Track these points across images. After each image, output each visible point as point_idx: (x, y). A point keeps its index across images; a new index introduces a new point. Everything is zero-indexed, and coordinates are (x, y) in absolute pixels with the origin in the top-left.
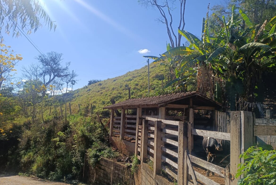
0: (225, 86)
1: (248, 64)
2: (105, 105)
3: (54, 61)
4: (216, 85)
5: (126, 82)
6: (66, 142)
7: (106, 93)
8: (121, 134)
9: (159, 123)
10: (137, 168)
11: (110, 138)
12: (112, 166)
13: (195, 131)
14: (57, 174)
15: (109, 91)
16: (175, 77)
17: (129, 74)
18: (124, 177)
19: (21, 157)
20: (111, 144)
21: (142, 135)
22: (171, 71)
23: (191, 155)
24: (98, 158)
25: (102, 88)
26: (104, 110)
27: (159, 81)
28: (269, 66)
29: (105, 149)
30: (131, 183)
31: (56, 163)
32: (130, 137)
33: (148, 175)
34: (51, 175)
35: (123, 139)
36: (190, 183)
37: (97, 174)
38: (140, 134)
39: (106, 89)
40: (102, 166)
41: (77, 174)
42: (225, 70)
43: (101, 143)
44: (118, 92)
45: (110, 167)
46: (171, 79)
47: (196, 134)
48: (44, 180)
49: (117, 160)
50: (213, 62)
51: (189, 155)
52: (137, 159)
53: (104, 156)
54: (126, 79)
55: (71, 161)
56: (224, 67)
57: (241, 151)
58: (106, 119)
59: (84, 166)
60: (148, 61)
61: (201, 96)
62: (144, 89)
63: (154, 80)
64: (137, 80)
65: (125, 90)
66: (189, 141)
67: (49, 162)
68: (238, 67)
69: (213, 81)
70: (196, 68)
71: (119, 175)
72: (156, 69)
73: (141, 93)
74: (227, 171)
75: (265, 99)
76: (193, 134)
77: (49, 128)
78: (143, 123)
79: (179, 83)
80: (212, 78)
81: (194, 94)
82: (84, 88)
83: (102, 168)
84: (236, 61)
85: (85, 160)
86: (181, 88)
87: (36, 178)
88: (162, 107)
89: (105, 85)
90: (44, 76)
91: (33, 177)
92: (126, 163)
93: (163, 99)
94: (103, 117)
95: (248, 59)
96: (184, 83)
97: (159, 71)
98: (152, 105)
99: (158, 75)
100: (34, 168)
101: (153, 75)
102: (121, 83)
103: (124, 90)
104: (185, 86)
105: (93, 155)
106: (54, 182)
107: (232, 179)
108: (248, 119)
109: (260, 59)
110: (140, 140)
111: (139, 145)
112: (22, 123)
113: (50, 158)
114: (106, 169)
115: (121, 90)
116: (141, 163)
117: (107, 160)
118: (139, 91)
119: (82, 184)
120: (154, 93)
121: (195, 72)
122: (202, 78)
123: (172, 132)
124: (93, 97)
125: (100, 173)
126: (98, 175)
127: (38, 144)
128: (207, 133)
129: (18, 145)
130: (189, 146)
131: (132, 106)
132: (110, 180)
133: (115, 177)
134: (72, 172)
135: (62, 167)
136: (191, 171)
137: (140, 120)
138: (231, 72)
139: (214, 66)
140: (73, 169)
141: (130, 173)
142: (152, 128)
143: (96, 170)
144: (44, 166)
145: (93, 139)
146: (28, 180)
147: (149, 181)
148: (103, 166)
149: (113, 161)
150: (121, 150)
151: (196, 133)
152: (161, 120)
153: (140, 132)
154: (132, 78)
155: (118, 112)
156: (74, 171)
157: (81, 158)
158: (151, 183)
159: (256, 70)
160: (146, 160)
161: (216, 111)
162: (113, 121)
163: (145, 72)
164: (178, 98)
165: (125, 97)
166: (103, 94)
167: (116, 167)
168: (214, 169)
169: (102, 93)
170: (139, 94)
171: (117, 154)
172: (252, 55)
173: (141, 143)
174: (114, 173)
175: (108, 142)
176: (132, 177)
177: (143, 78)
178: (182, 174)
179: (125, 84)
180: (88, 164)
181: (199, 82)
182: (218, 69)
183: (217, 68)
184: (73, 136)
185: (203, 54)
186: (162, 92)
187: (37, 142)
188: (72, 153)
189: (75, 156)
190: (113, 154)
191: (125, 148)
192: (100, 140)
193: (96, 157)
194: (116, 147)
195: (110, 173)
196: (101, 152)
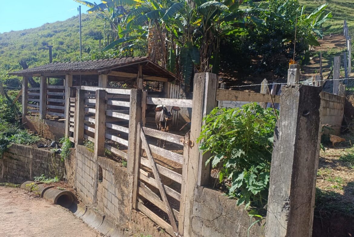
0: (179, 53)
1: (206, 29)
2: (11, 70)
4: (169, 52)
5: (43, 38)
7: (11, 52)
8: (41, 112)
9: (102, 92)
10: (69, 153)
11: (23, 117)
12: (31, 154)
13: (151, 100)
15: (16, 50)
16: (118, 37)
17: (48, 27)
18: (50, 166)
20: (25, 125)
21: (76, 110)
22: (112, 28)
23: (145, 128)
24: (7, 145)
26: (10, 78)
27: (95, 41)
28: (227, 34)
29: (17, 133)
30: (60, 171)
32: (55, 116)
33: (86, 159)
35: (44, 117)
36: (143, 159)
38: (72, 109)
39: (10, 46)
40: (15, 155)
42: (181, 33)
43: (8, 124)
44: (32, 51)
45: (28, 156)
46: (113, 39)
47: (151, 104)
49: (37, 146)
50: (167, 21)
51: (143, 127)
52: (69, 142)
53: (17, 141)
54: (43, 34)
56: (179, 29)
57: (203, 115)
58: (15, 92)
60: (79, 9)
61: (152, 63)
62: (72, 51)
63: (87, 38)
64: (61, 37)
65: (42, 50)
66: (143, 111)
68: (195, 31)
69: (166, 46)
70: (146, 28)
71: (41, 164)
72: (89, 23)
73: (69, 55)
74: (187, 138)
75: (220, 72)
76: (148, 103)
78: (78, 94)
79: (123, 46)
80: (165, 43)
81: (144, 59)
83: (15, 158)
84: (193, 23)
86: (126, 52)
88: (103, 75)
89: (8, 40)
92: (51, 149)
93: (103, 64)
94: (9, 88)
95: (207, 23)
96: (130, 45)
97: (94, 26)
98: (89, 70)
99: (93, 32)
101: (86, 30)
102: (36, 38)
103: (41, 49)
104: (131, 50)
107: (192, 145)
108: (212, 82)
109: (219, 24)
110: (72, 116)
111: (71, 124)
114: (22, 158)
115: (36, 50)
116: (76, 146)
117: (21, 146)
118: (65, 52)
120: (90, 57)
121: (144, 32)
122: (153, 40)
123: (120, 103)
125: (11, 164)
126: (7, 168)
128: (165, 102)
130: (142, 118)
131: (58, 72)
132: (28, 172)
133: (36, 167)
136: (145, 145)
137: (73, 91)
138: (187, 36)
139: (168, 27)
141: (58, 160)
142: (92, 101)
143: (5, 161)
147: (88, 166)
149: (31, 147)
150: (42, 133)
151: (152, 102)
152: (105, 89)
153: (73, 106)
154: (53, 33)
155: (33, 81)
158: (91, 168)
159: (214, 38)
160: (82, 142)
161: (169, 83)
162: (26, 93)
163: (74, 25)
164: (125, 64)
165: (43, 60)
166: (4, 54)
167: (37, 154)
168: (172, 139)
170: (65, 56)
171: (37, 138)
172: (212, 17)
173: (75, 120)
174: (34, 163)
175: (21, 122)
176: (61, 165)
177: (71, 34)
178: (134, 150)
179: (41, 41)
181: (149, 46)
182: (173, 31)
183: (171, 30)
185: (156, 9)
186: (101, 56)
190: (31, 139)
191: (49, 130)
192: (7, 121)
193: (3, 144)
194: (35, 129)
195: (28, 162)
196: (11, 136)
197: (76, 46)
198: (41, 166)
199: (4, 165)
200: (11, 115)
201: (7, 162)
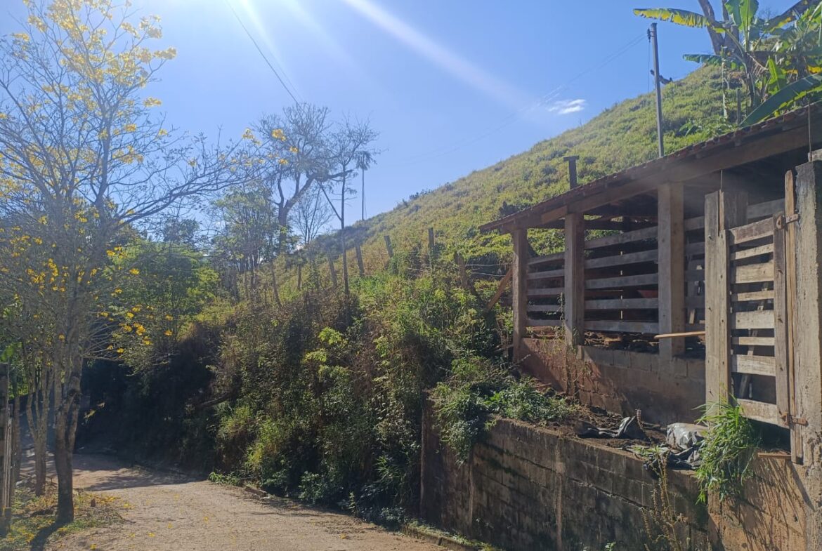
2: (478, 239)
3: (306, 134)
5: (542, 162)
6: (352, 366)
7: (476, 204)
11: (516, 343)
12: (557, 458)
14: (327, 480)
15: (486, 197)
17: (547, 145)
19: (216, 421)
20: (529, 366)
24: (482, 420)
25: (458, 195)
26: (477, 254)
29: (507, 387)
31: (322, 442)
34: (308, 484)
35: (580, 340)
37: (480, 489)
38: (750, 275)
39: (473, 194)
40: (505, 456)
41: (396, 486)
43: (482, 361)
44: (520, 192)
45: (548, 463)
48: (282, 503)
49: (575, 430)
53: (509, 411)
54: (540, 156)
55: (373, 435)
59: (423, 453)
65: (544, 184)
67: (300, 438)
71: (600, 499)
77: (292, 322)
82: (399, 207)
83: (505, 466)
85: (426, 430)
87: (258, 493)
89: (468, 186)
90: (279, 181)
91: (248, 489)
94: (476, 277)
100: (255, 457)
101: (647, 123)
102: (525, 167)
103: (540, 184)
105: (460, 406)
106: (314, 513)
111: (745, 341)
112: (222, 319)
113: (301, 422)
114: (526, 466)
115: (529, 187)
117: (524, 429)
119: (419, 525)
124: (432, 221)
125: (493, 483)
126: (484, 494)
127: (260, 377)
129: (209, 384)
132: (550, 518)
133: (579, 507)
134: (377, 476)
135: (343, 457)
140: (382, 466)
143: (477, 471)
144: (283, 452)
145: (447, 347)
146: (233, 498)
148: (511, 455)
149: (554, 433)
150: (577, 389)
153: (755, 260)
156: (387, 474)
157: (408, 422)
162: (522, 274)
166: (463, 209)
167: (579, 462)
169: (459, 207)
171: (561, 405)
174: (573, 492)
176: (691, 516)
177: (608, 139)
179: (538, 168)
180: (438, 447)
184: (376, 341)
187: (258, 371)
188: (373, 405)
189: (384, 415)
190: (547, 404)
191: (601, 381)
192: (478, 354)
193: (473, 417)
194: (552, 378)
195: (548, 487)
196: (492, 395)
197: (629, 161)
198: (598, 507)
199: (476, 483)
200: (485, 340)
201: (481, 474)
